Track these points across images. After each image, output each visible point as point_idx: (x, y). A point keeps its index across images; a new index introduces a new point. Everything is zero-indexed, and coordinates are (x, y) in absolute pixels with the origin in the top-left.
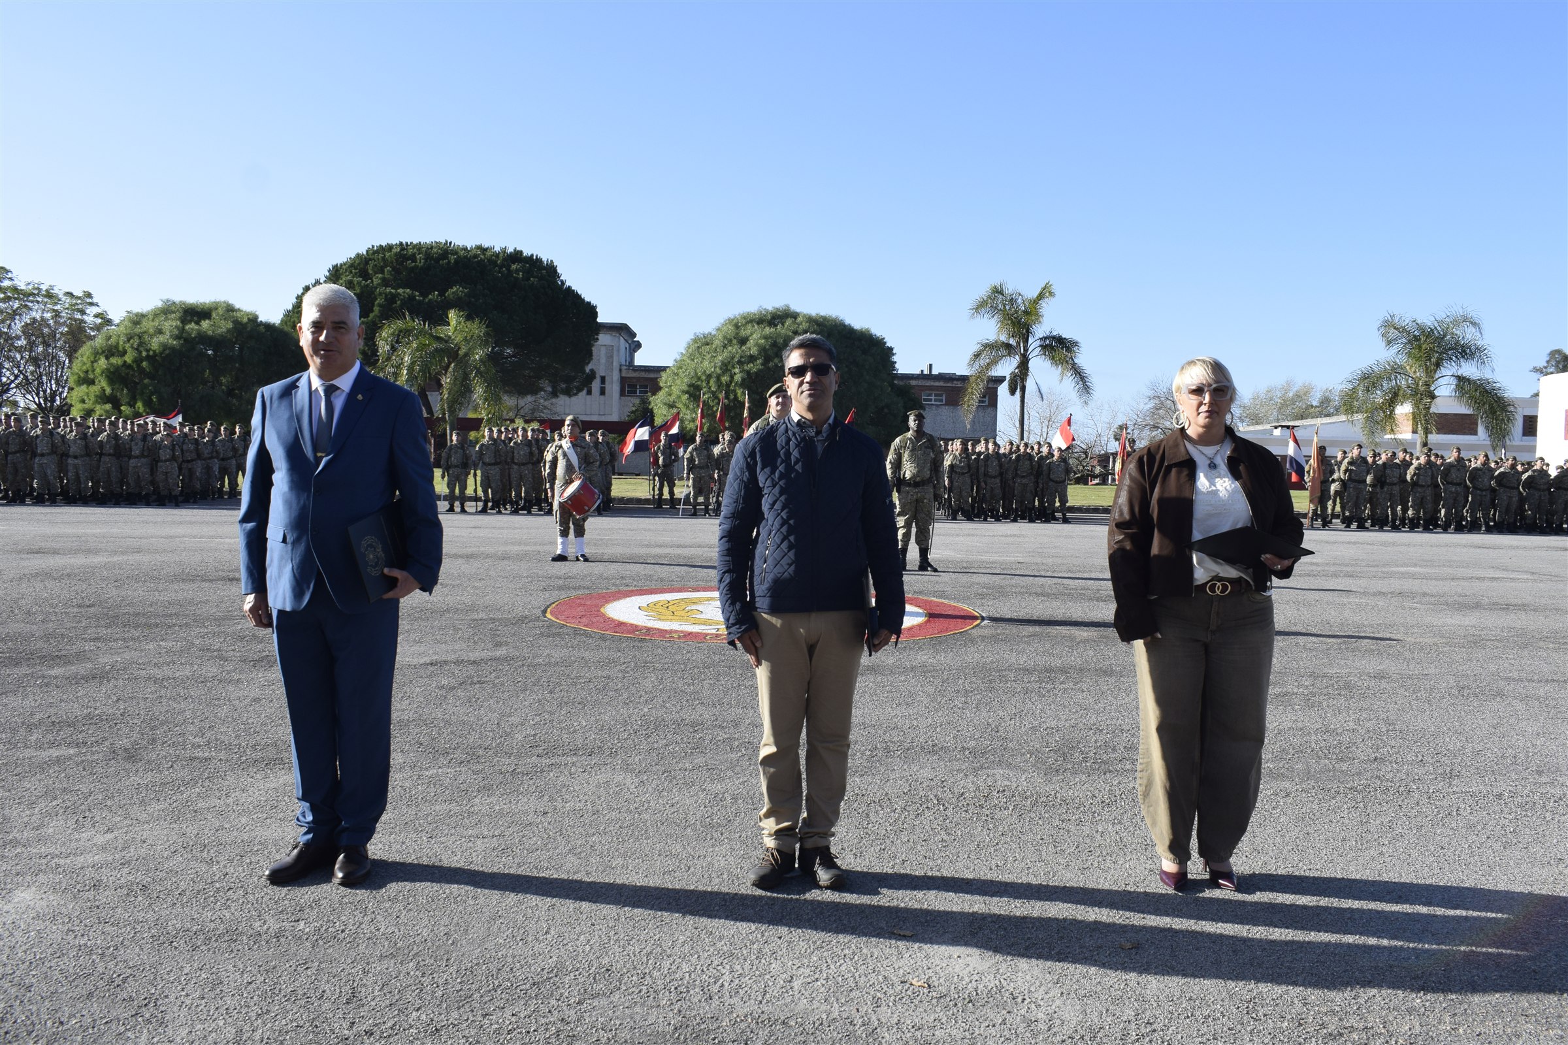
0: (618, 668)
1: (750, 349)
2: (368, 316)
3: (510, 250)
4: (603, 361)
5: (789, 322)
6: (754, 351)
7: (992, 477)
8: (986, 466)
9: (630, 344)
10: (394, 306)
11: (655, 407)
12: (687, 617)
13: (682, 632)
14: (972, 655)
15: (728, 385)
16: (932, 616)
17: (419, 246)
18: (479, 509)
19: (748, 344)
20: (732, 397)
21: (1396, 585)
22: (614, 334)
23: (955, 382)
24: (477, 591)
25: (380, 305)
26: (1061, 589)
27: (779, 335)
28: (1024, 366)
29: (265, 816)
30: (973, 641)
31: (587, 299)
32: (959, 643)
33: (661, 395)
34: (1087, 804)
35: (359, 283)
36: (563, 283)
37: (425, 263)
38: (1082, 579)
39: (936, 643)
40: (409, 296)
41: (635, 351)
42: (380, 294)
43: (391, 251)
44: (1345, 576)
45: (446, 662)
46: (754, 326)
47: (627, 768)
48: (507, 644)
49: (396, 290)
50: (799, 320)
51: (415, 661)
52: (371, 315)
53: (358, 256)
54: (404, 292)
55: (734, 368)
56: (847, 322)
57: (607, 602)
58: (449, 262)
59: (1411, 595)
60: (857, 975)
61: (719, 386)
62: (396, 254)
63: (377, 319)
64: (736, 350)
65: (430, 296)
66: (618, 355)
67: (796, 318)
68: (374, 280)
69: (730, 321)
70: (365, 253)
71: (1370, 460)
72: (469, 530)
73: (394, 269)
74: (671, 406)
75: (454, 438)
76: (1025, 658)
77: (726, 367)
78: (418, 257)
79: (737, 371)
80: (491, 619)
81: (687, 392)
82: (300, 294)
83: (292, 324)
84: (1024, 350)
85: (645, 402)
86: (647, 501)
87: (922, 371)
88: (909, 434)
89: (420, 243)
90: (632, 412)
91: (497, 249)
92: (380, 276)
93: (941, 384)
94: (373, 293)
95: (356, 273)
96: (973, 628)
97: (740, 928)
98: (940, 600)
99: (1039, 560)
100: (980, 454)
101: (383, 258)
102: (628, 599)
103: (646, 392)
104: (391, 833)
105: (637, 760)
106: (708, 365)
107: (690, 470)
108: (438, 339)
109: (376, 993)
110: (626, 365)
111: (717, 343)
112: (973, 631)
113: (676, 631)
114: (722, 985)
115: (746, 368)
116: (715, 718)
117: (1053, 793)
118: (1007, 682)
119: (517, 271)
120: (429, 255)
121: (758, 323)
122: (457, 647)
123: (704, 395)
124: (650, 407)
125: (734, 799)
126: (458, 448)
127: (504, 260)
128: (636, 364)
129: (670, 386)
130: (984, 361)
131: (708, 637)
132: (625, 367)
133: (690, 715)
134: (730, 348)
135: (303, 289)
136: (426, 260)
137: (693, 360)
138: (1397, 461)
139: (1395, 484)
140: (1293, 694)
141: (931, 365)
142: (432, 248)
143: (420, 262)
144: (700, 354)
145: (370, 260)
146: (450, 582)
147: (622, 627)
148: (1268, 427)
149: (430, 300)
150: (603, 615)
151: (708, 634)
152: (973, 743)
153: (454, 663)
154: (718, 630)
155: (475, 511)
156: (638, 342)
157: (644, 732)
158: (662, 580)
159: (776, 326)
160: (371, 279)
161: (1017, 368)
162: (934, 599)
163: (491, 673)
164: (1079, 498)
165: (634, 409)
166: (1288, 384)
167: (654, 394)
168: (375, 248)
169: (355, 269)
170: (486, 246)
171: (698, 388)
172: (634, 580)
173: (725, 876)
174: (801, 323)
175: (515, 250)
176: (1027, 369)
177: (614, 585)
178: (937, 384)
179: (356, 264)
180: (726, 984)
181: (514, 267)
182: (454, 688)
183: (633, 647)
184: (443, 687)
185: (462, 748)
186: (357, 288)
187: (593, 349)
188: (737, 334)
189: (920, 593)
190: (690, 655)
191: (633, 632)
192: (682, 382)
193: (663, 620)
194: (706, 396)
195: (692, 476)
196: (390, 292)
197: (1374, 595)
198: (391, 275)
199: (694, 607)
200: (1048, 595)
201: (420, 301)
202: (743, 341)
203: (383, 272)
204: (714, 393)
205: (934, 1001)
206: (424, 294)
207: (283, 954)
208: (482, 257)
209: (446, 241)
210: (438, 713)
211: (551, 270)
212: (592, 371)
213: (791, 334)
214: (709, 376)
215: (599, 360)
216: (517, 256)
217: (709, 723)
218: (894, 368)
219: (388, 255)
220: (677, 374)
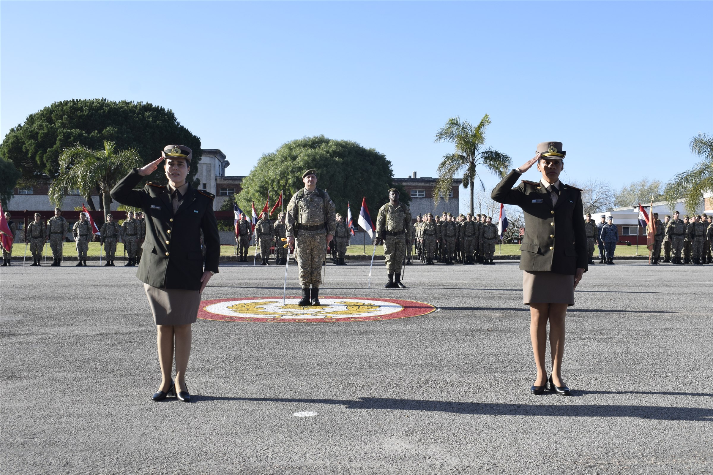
0: (213, 334)
1: (298, 163)
2: (52, 147)
3: (144, 103)
4: (205, 173)
5: (323, 145)
6: (301, 164)
7: (449, 237)
8: (446, 230)
9: (222, 163)
10: (69, 140)
11: (238, 201)
12: (257, 311)
13: (253, 318)
14: (427, 325)
15: (285, 186)
16: (406, 307)
17: (85, 102)
18: (126, 264)
19: (297, 160)
20: (288, 193)
21: (694, 289)
22: (211, 156)
23: (431, 183)
24: (127, 301)
25: (60, 140)
26: (488, 295)
27: (317, 153)
28: (472, 169)
29: (9, 399)
30: (429, 319)
31: (194, 134)
32: (420, 320)
33: (242, 193)
34: (481, 385)
35: (47, 126)
36: (178, 124)
37: (89, 113)
38: (502, 290)
39: (406, 320)
40: (79, 133)
41: (225, 168)
42: (60, 133)
43: (67, 105)
44: (664, 286)
45: (109, 334)
46: (301, 149)
47: (218, 376)
48: (146, 325)
49: (71, 130)
50: (330, 144)
51: (91, 333)
52: (55, 146)
53: (46, 109)
54: (76, 131)
55: (288, 175)
56: (361, 146)
57: (207, 305)
58: (104, 112)
59: (702, 294)
60: (341, 452)
61: (279, 187)
62: (70, 107)
63: (59, 149)
64: (290, 164)
65: (92, 133)
66: (215, 170)
67: (328, 143)
68: (56, 124)
69: (286, 145)
70: (50, 107)
71: (685, 221)
72: (120, 274)
73: (69, 116)
74: (249, 200)
75: (108, 219)
76: (459, 326)
77: (283, 175)
78: (84, 109)
79: (290, 177)
80: (136, 314)
81: (259, 191)
82: (8, 134)
83: (3, 153)
84: (472, 160)
85: (232, 199)
86: (233, 258)
87: (410, 176)
88: (390, 204)
89: (86, 100)
90: (224, 206)
91: (135, 103)
92: (60, 121)
93: (423, 184)
94: (56, 132)
95: (44, 120)
96: (430, 313)
97: (279, 436)
98: (412, 301)
99: (477, 282)
100: (441, 222)
101: (62, 110)
102: (220, 303)
103: (233, 193)
104: (82, 404)
105: (224, 372)
106: (272, 174)
107: (258, 235)
108: (98, 159)
109: (80, 462)
110: (219, 176)
111: (277, 159)
112: (430, 314)
113: (249, 318)
114: (268, 456)
115: (296, 175)
116: (270, 354)
117: (463, 381)
118: (446, 336)
119: (149, 117)
120: (91, 107)
121: (304, 147)
122: (116, 327)
123: (270, 192)
124: (235, 201)
125: (279, 387)
126: (111, 225)
127: (140, 109)
128: (226, 175)
129: (248, 187)
130: (447, 167)
131: (268, 320)
132: (219, 178)
133: (255, 353)
134: (286, 163)
135: (10, 130)
136: (89, 110)
137: (262, 170)
138: (701, 221)
139: (701, 236)
140: (614, 338)
141: (415, 173)
142: (93, 103)
143: (86, 112)
144: (267, 166)
145: (54, 111)
146: (110, 298)
147: (216, 316)
148: (630, 208)
149: (92, 136)
150: (205, 311)
151: (269, 319)
152: (421, 362)
153: (115, 334)
154: (275, 317)
155: (124, 265)
156: (227, 161)
157: (228, 361)
158: (241, 294)
159: (315, 148)
160: (54, 123)
161: (468, 170)
162: (409, 300)
163: (137, 338)
164: (508, 251)
165: (225, 204)
166: (644, 181)
167: (238, 192)
168: (57, 104)
169: (44, 117)
170: (128, 101)
171: (266, 189)
172: (224, 294)
173: (272, 417)
174: (330, 147)
175: (147, 103)
176: (474, 171)
177: (211, 297)
178: (420, 184)
179: (44, 114)
180: (270, 456)
181: (147, 114)
182: (115, 345)
183: (223, 325)
184: (108, 344)
185: (121, 370)
186: (45, 129)
187: (198, 165)
188: (290, 153)
189: (401, 298)
190: (257, 328)
191: (223, 318)
192: (256, 185)
193: (241, 313)
194: (271, 193)
195: (260, 240)
196: (67, 131)
197: (679, 294)
198: (67, 120)
199: (261, 306)
200: (479, 297)
201: (86, 137)
202: (294, 158)
203: (62, 119)
204: (276, 191)
205: (381, 459)
206: (88, 133)
207: (26, 450)
208: (126, 108)
209: (103, 98)
210: (106, 355)
211: (170, 116)
212: (197, 179)
213: (324, 153)
214: (273, 181)
215: (202, 173)
216: (148, 107)
217: (267, 356)
218: (392, 174)
219: (65, 107)
220: (252, 180)
